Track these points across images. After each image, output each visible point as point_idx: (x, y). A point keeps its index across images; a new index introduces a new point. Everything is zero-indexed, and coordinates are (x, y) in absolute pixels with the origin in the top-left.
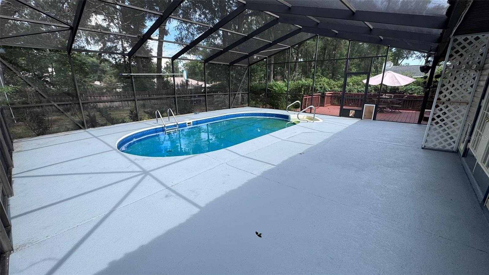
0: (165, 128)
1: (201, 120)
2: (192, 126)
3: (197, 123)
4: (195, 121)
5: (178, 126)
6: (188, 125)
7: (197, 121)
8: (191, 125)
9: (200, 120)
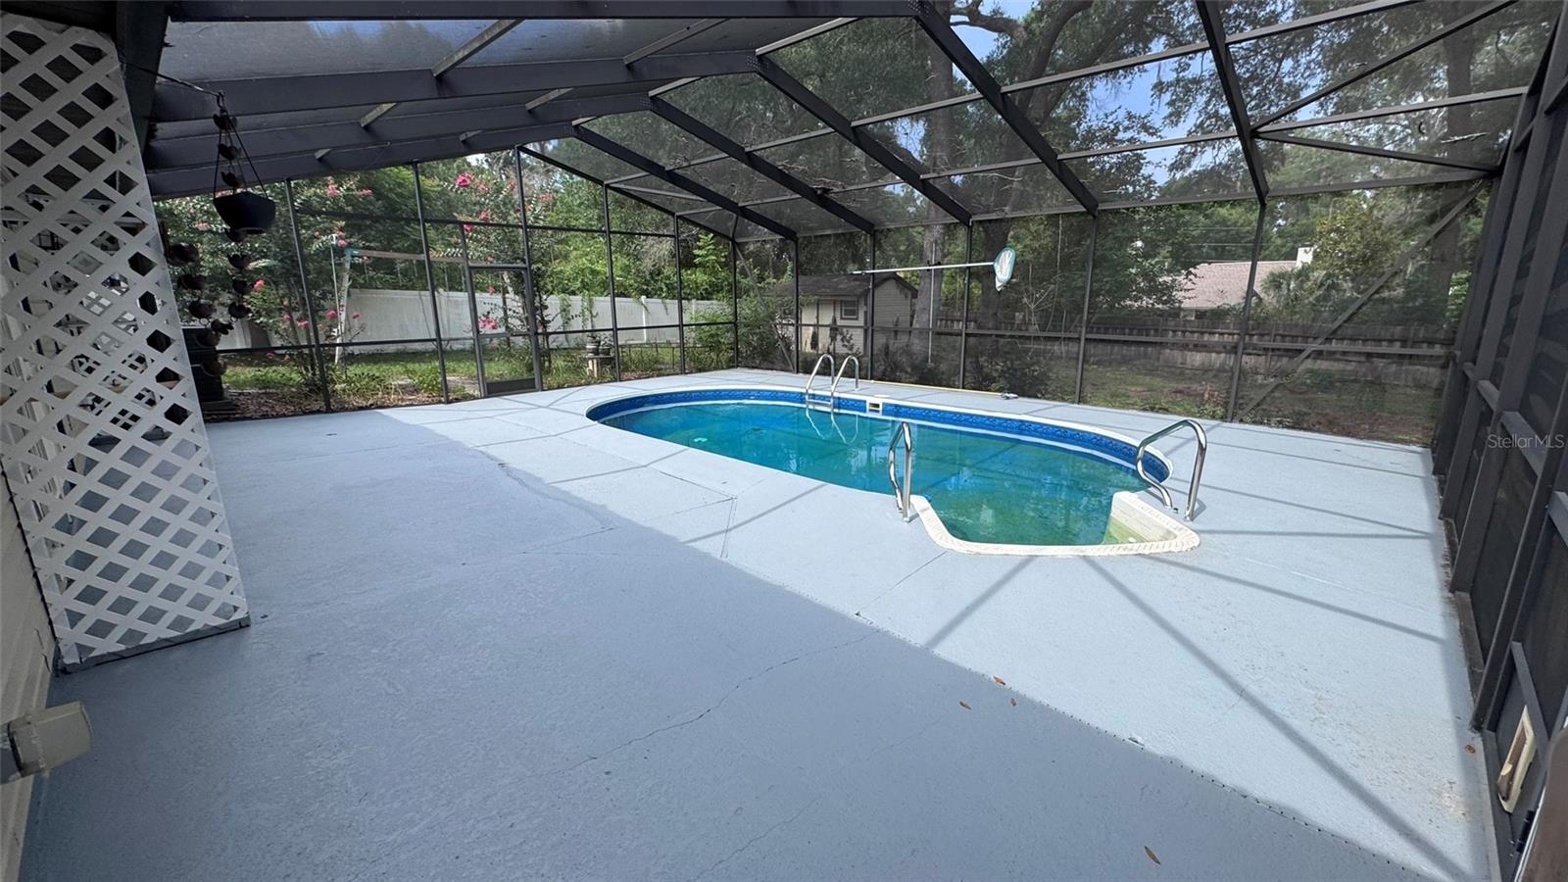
0: (807, 397)
1: (910, 408)
2: (879, 416)
3: (897, 410)
4: (891, 405)
5: (832, 400)
6: (870, 410)
7: (896, 406)
8: (878, 411)
9: (906, 407)
